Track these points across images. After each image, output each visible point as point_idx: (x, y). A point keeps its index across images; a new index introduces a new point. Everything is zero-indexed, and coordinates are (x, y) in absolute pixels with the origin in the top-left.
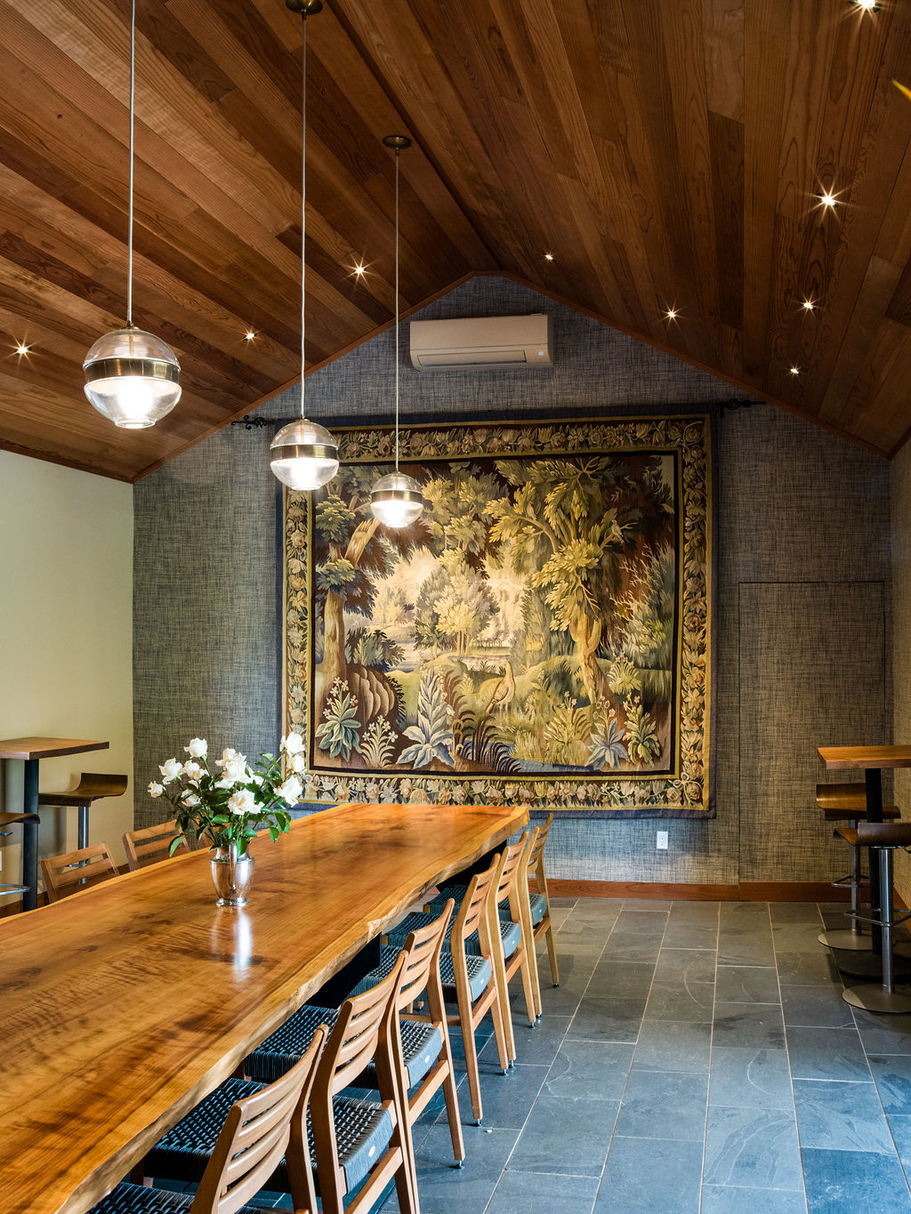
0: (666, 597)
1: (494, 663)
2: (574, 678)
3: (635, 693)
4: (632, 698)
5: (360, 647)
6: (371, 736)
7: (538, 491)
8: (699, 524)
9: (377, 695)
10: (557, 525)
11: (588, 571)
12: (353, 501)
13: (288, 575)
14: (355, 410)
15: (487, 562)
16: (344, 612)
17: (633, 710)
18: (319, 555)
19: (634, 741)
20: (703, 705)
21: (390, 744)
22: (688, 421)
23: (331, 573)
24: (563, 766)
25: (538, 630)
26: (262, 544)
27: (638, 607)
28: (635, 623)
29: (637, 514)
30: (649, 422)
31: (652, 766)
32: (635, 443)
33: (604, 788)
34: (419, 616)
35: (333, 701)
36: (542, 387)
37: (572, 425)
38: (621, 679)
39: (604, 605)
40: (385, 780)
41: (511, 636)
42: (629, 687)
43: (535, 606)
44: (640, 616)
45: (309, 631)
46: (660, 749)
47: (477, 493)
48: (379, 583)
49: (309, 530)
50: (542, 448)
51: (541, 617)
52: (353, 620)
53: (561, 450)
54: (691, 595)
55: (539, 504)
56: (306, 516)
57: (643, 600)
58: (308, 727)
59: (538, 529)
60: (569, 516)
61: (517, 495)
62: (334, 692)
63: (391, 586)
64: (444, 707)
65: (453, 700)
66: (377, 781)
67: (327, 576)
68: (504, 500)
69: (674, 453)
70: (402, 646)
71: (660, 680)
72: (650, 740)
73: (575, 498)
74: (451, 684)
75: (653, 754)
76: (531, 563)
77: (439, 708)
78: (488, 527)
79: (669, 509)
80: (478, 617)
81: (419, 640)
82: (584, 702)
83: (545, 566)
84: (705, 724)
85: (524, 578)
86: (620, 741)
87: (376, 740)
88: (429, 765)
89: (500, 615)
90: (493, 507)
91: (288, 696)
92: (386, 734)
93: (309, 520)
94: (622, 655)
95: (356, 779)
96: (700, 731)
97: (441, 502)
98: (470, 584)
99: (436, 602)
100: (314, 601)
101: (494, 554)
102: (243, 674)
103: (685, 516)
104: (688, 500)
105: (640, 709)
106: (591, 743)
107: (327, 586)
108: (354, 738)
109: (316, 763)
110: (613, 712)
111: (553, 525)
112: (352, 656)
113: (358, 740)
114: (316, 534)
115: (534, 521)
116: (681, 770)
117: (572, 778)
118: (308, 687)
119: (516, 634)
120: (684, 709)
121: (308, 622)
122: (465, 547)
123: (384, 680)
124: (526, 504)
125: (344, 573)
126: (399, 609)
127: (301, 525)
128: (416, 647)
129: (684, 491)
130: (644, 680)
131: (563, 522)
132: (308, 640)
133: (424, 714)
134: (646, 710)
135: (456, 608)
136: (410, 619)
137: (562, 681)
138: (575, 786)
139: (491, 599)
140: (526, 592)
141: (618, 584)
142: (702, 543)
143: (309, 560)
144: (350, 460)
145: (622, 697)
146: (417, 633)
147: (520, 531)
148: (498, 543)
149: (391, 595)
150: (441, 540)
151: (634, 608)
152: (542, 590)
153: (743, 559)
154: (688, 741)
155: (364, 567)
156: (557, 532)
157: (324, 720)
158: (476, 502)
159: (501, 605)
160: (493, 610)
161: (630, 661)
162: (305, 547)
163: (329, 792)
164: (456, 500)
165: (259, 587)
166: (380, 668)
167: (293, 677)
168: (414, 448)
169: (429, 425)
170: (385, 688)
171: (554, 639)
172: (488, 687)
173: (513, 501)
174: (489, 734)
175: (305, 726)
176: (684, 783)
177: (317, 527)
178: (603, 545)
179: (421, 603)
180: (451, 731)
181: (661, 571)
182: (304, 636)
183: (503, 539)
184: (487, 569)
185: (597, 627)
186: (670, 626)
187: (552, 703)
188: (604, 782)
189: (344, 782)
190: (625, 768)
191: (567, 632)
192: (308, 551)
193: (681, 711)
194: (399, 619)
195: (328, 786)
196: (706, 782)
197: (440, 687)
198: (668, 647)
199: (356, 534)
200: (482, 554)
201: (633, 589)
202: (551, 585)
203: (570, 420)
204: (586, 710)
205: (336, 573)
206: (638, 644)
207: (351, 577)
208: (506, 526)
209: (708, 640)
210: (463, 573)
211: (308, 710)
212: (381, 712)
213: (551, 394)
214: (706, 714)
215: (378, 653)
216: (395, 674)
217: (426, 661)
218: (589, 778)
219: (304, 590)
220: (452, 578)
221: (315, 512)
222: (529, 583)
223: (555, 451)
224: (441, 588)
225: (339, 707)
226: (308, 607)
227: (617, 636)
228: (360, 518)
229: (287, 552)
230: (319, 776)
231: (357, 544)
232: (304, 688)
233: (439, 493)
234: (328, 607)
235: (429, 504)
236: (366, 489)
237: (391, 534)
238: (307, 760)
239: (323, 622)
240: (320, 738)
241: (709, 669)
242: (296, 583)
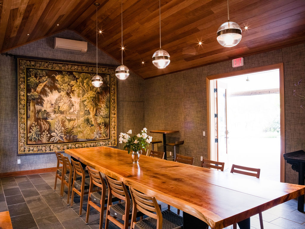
0: (108, 103)
1: (73, 117)
2: (90, 120)
3: (103, 123)
4: (102, 124)
5: (40, 114)
6: (43, 136)
7: (82, 80)
8: (114, 89)
9: (45, 125)
10: (87, 87)
11: (93, 98)
12: (38, 78)
13: (20, 96)
14: (36, 56)
15: (71, 95)
16: (36, 105)
17: (103, 127)
18: (28, 91)
19: (103, 133)
20: (115, 125)
21: (48, 137)
22: (112, 68)
23: (32, 95)
24: (88, 139)
25: (83, 110)
26: (9, 87)
27: (103, 106)
28: (102, 109)
30: (105, 68)
31: (106, 138)
32: (102, 72)
33: (97, 143)
34: (55, 106)
35: (33, 127)
36: (82, 57)
37: (90, 66)
38: (100, 120)
39: (96, 105)
40: (47, 146)
41: (77, 111)
42: (102, 122)
43: (82, 105)
45: (25, 110)
46: (108, 134)
47: (69, 79)
48: (45, 99)
49: (26, 84)
50: (83, 70)
51: (83, 107)
52: (38, 107)
53: (87, 71)
54: (113, 103)
55: (83, 82)
56: (24, 81)
57: (104, 104)
58: (26, 134)
59: (83, 88)
60: (89, 86)
61: (78, 80)
62: (33, 125)
63: (48, 99)
64: (61, 128)
65: (64, 126)
66: (45, 146)
68: (75, 81)
69: (110, 75)
70: (51, 114)
71: (107, 120)
72: (106, 133)
73: (90, 82)
74: (63, 122)
75: (106, 135)
76: (81, 95)
77: (60, 128)
78: (71, 87)
79: (109, 86)
80: (69, 107)
81: (55, 112)
82: (92, 125)
83: (84, 96)
84: (116, 129)
85: (79, 99)
86: (100, 133)
87: (45, 136)
88: (58, 141)
89: (74, 106)
90: (73, 82)
91: (20, 126)
92: (47, 135)
93: (26, 82)
94: (100, 115)
95: (39, 146)
97: (60, 80)
98: (67, 99)
99: (59, 103)
100: (27, 102)
101: (73, 93)
102: (4, 122)
103: (112, 87)
104: (112, 84)
105: (104, 126)
106: (94, 134)
107: (31, 99)
108: (39, 136)
109: (28, 143)
110: (98, 127)
111: (86, 87)
112: (38, 116)
113: (40, 137)
114: (28, 86)
115: (82, 86)
116: (111, 138)
117: (90, 142)
118: (26, 124)
119: (78, 111)
121: (25, 108)
122: (66, 91)
123: (47, 122)
124: (80, 82)
125: (36, 96)
126: (50, 105)
127: (23, 83)
128: (54, 114)
129: (111, 82)
130: (104, 120)
131: (88, 87)
132: (25, 112)
133: (56, 129)
134: (105, 127)
135: (64, 105)
136: (53, 107)
137: (88, 121)
138: (91, 143)
139: (72, 103)
140: (80, 102)
141: (99, 101)
142: (115, 93)
143: (25, 92)
144: (37, 68)
145: (100, 124)
146: (54, 111)
147: (79, 88)
148: (74, 91)
149: (48, 102)
150: (60, 89)
151: (102, 105)
152: (83, 101)
153: (121, 96)
154: (112, 132)
155: (41, 94)
156: (87, 89)
157: (30, 132)
158: (69, 81)
159: (75, 104)
160: (73, 105)
161: (102, 116)
162: (24, 89)
163: (32, 150)
164: (64, 80)
165: (9, 98)
166: (45, 119)
167: (21, 122)
168: (54, 67)
169: (57, 62)
170: (47, 124)
171: (86, 112)
172: (72, 123)
173: (77, 82)
174: (72, 133)
175: (25, 134)
176: (112, 141)
177: (28, 84)
178: (96, 92)
179: (55, 104)
180: (63, 133)
181: (107, 98)
182: (24, 111)
183: (75, 90)
184: (71, 96)
185: (95, 109)
186: (109, 109)
187: (85, 126)
189: (36, 147)
190: (101, 139)
191: (88, 111)
192: (25, 90)
193: (111, 126)
194: (50, 107)
195: (31, 149)
196: (116, 140)
197: (60, 123)
198: (109, 114)
199: (39, 86)
200: (70, 93)
201: (102, 102)
202: (85, 100)
203: (89, 65)
204: (93, 127)
205: (34, 96)
206: (103, 113)
207: (37, 97)
208: (76, 87)
209: (116, 112)
211: (26, 130)
212: (46, 129)
213: (84, 59)
214: (116, 127)
215: (45, 115)
216: (49, 120)
217: (57, 117)
218: (94, 141)
219: (24, 100)
220: (63, 98)
221: (27, 80)
222: (81, 100)
223: (86, 71)
224: (60, 100)
225: (34, 129)
226: (25, 104)
227: (99, 112)
228: (40, 82)
229: (19, 90)
230: (29, 146)
231: (39, 89)
232: (24, 124)
233: (60, 78)
234: (31, 104)
235: (57, 80)
236: (41, 75)
237: (48, 87)
238: (26, 143)
239: (30, 108)
240: (29, 137)
241: (116, 118)
242: (22, 98)
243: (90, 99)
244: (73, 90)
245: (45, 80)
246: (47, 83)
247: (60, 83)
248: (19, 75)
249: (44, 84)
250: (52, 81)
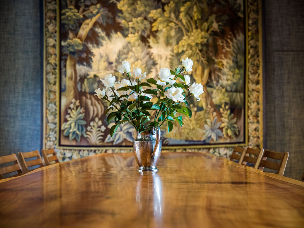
0: (240, 57)
3: (226, 104)
4: (225, 106)
5: (85, 83)
6: (92, 128)
7: (176, 6)
8: (255, 23)
9: (95, 107)
10: (186, 23)
11: (202, 45)
12: (81, 9)
13: (47, 47)
15: (151, 40)
16: (77, 66)
17: (226, 112)
18: (63, 36)
19: (226, 127)
20: (259, 110)
21: (102, 132)
23: (70, 45)
24: (190, 141)
26: (31, 31)
28: (225, 70)
29: (225, 17)
31: (235, 140)
33: (211, 151)
34: (116, 67)
35: (71, 111)
38: (219, 97)
39: (210, 62)
40: (99, 150)
42: (223, 101)
43: (175, 62)
44: (228, 66)
45: (58, 75)
46: (239, 131)
47: (146, 6)
48: (96, 51)
49: (58, 24)
52: (82, 69)
54: (252, 56)
55: (177, 12)
56: (55, 17)
57: (230, 59)
58: (58, 125)
59: (176, 24)
60: (192, 18)
61: (166, 8)
62: (72, 106)
63: (102, 52)
66: (95, 151)
67: (67, 47)
68: (159, 10)
71: (238, 97)
72: (234, 127)
73: (195, 9)
76: (173, 41)
78: (151, 23)
79: (241, 15)
80: (147, 68)
82: (200, 109)
83: (180, 42)
84: (260, 118)
85: (170, 48)
86: (219, 128)
87: (94, 130)
88: (122, 142)
89: (158, 66)
90: (154, 14)
91: (47, 109)
92: (100, 127)
93: (58, 19)
94: (219, 85)
95: (84, 150)
96: (258, 122)
97: (127, 10)
98: (142, 51)
100: (61, 60)
101: (155, 36)
102: (20, 99)
103: (249, 18)
104: (250, 11)
105: (229, 112)
106: (205, 129)
107: (68, 52)
108: (82, 130)
109: (62, 143)
110: (215, 114)
111: (184, 22)
112: (81, 88)
113: (85, 130)
114: (62, 26)
115: (175, 20)
116: (249, 141)
117: (195, 147)
118: (58, 103)
120: (250, 111)
121: (57, 71)
122: (140, 33)
123: (99, 100)
124: (170, 12)
125: (77, 46)
126: (106, 64)
127: (53, 21)
129: (248, 7)
130: (231, 97)
131: (189, 21)
132: (58, 80)
134: (232, 111)
136: (112, 68)
138: (197, 150)
139: (153, 59)
140: (171, 55)
141: (217, 51)
142: (257, 31)
143: (58, 39)
145: (219, 106)
147: (168, 25)
148: (157, 31)
149: (102, 57)
151: (225, 63)
152: (179, 54)
153: (275, 39)
154: (252, 127)
155: (87, 43)
156: (186, 26)
157: (66, 121)
158: (145, 11)
159: (158, 61)
160: (155, 64)
161: (223, 88)
162: (56, 32)
163: (69, 157)
164: (135, 10)
165: (30, 53)
167: (49, 99)
170: (99, 103)
173: (164, 11)
175: (56, 124)
177: (62, 22)
178: (209, 32)
179: (117, 61)
181: (237, 44)
182: (56, 78)
183: (159, 29)
184: (151, 44)
185: (206, 72)
186: (242, 71)
188: (211, 148)
189: (77, 152)
190: (222, 141)
192: (57, 35)
193: (249, 113)
194: (106, 69)
195: (68, 154)
196: (262, 147)
198: (241, 82)
199: (83, 26)
200: (149, 36)
201: (224, 53)
202: (183, 52)
204: (201, 113)
205: (73, 46)
206: (227, 80)
207: (81, 48)
208: (161, 23)
209: (261, 78)
210: (139, 45)
211: (58, 116)
212: (97, 116)
214: (261, 114)
218: (204, 147)
219: (55, 54)
220: (134, 49)
221: (61, 15)
222: (172, 51)
224: (128, 53)
225: (74, 114)
226: (58, 63)
227: (216, 77)
228: (85, 18)
229: (46, 35)
230: (64, 150)
231: (84, 31)
232: (55, 104)
233: (126, 6)
234: (68, 63)
235: (121, 11)
236: (88, 3)
237: (101, 26)
238: (57, 142)
239: (66, 71)
240: (64, 130)
241: (261, 92)
242: (51, 50)
243: (194, 48)
244: (154, 29)
245: (95, 12)
246: (99, 18)
247: (127, 15)
248: (46, 5)
249: (94, 19)
250: (110, 14)
